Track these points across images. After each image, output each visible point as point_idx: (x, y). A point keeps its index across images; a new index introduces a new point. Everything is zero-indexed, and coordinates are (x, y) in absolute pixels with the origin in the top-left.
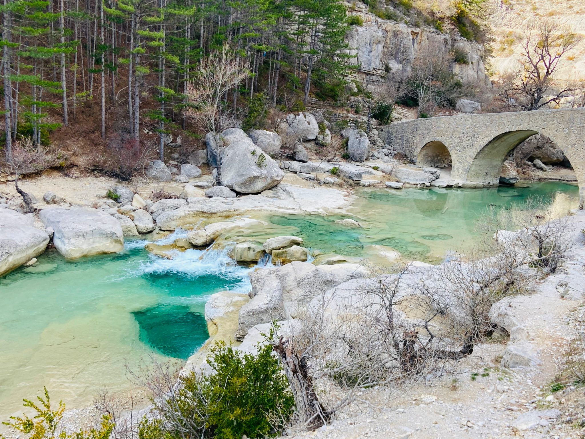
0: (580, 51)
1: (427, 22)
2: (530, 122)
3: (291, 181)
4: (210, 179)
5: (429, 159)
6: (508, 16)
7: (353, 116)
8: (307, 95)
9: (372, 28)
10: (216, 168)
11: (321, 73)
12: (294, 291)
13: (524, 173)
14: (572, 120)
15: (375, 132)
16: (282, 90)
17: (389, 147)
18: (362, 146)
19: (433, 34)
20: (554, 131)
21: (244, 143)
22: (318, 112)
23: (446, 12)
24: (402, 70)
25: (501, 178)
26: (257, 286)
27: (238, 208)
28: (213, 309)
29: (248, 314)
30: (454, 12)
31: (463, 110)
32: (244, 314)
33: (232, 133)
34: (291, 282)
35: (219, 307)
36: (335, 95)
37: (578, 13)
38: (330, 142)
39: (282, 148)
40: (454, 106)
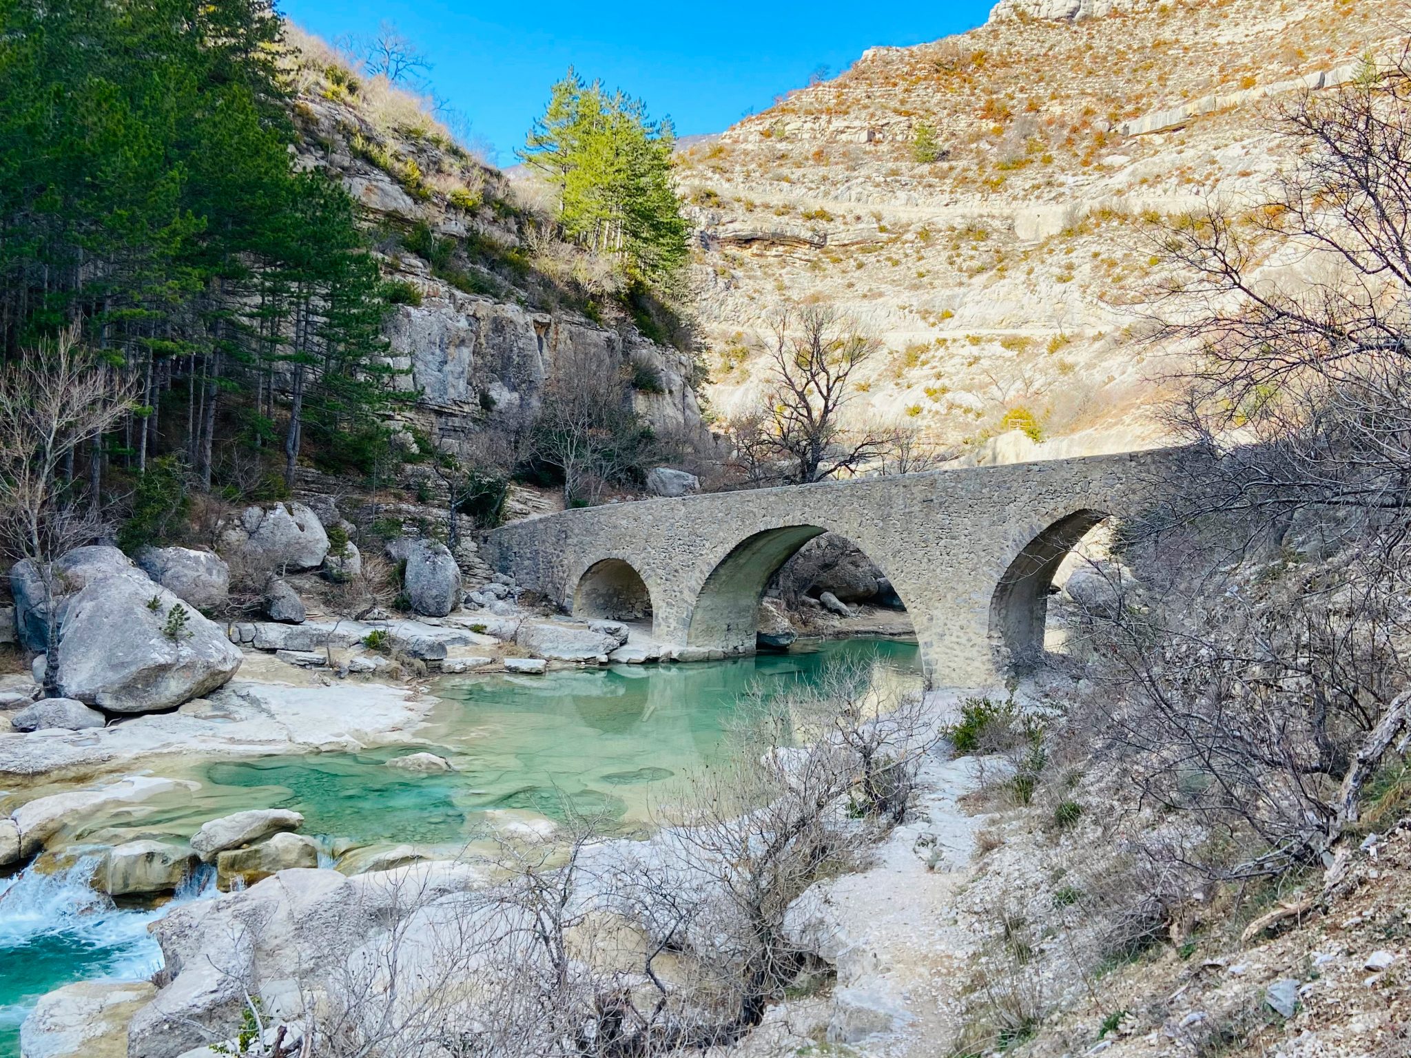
0: (879, 372)
1: (566, 303)
2: (807, 509)
3: (262, 674)
4: (25, 683)
5: (600, 601)
6: (730, 301)
7: (412, 508)
8: (294, 461)
9: (444, 311)
10: (43, 652)
11: (327, 407)
12: (288, 951)
13: (805, 623)
14: (887, 502)
15: (468, 544)
16: (227, 450)
17: (505, 578)
18: (439, 577)
19: (582, 328)
20: (856, 525)
21: (126, 580)
22: (325, 502)
23: (604, 283)
24: (521, 406)
25: (759, 634)
26: (179, 950)
27: (111, 752)
28: (47, 1035)
29: (158, 1030)
30: (622, 283)
31: (664, 492)
32: (142, 1031)
33: (88, 558)
34: (277, 928)
35: (63, 1028)
36: (363, 462)
37: (865, 296)
38: (359, 572)
39: (232, 590)
40: (643, 483)
